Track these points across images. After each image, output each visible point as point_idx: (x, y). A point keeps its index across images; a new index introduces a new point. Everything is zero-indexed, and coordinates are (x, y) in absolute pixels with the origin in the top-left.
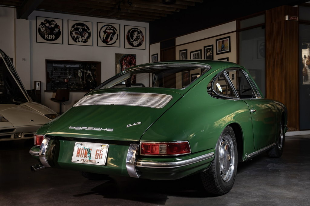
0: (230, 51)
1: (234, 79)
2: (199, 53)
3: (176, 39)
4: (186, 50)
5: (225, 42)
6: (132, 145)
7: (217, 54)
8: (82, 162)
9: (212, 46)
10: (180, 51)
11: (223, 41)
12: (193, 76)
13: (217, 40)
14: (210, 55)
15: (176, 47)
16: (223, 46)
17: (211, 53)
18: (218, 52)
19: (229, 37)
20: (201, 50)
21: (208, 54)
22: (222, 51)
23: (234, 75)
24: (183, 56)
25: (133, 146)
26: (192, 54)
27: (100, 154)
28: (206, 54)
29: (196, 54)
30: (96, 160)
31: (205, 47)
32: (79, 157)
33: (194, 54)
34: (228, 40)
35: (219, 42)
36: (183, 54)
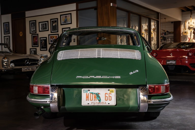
0: (71, 23)
1: (75, 42)
2: (46, 23)
3: (26, 12)
4: (35, 21)
5: (67, 17)
6: (142, 88)
7: (61, 25)
8: (93, 104)
9: (57, 19)
10: (30, 21)
11: (65, 16)
12: (41, 39)
13: (61, 15)
14: (55, 26)
15: (26, 18)
16: (66, 20)
17: (56, 24)
18: (62, 24)
19: (71, 14)
20: (48, 22)
21: (54, 25)
22: (65, 23)
23: (75, 39)
24: (33, 25)
25: (144, 89)
26: (40, 24)
27: (109, 97)
28: (53, 24)
29: (43, 24)
30: (106, 102)
31: (51, 19)
32: (88, 100)
33: (42, 24)
34: (70, 16)
35: (63, 17)
36: (32, 23)
